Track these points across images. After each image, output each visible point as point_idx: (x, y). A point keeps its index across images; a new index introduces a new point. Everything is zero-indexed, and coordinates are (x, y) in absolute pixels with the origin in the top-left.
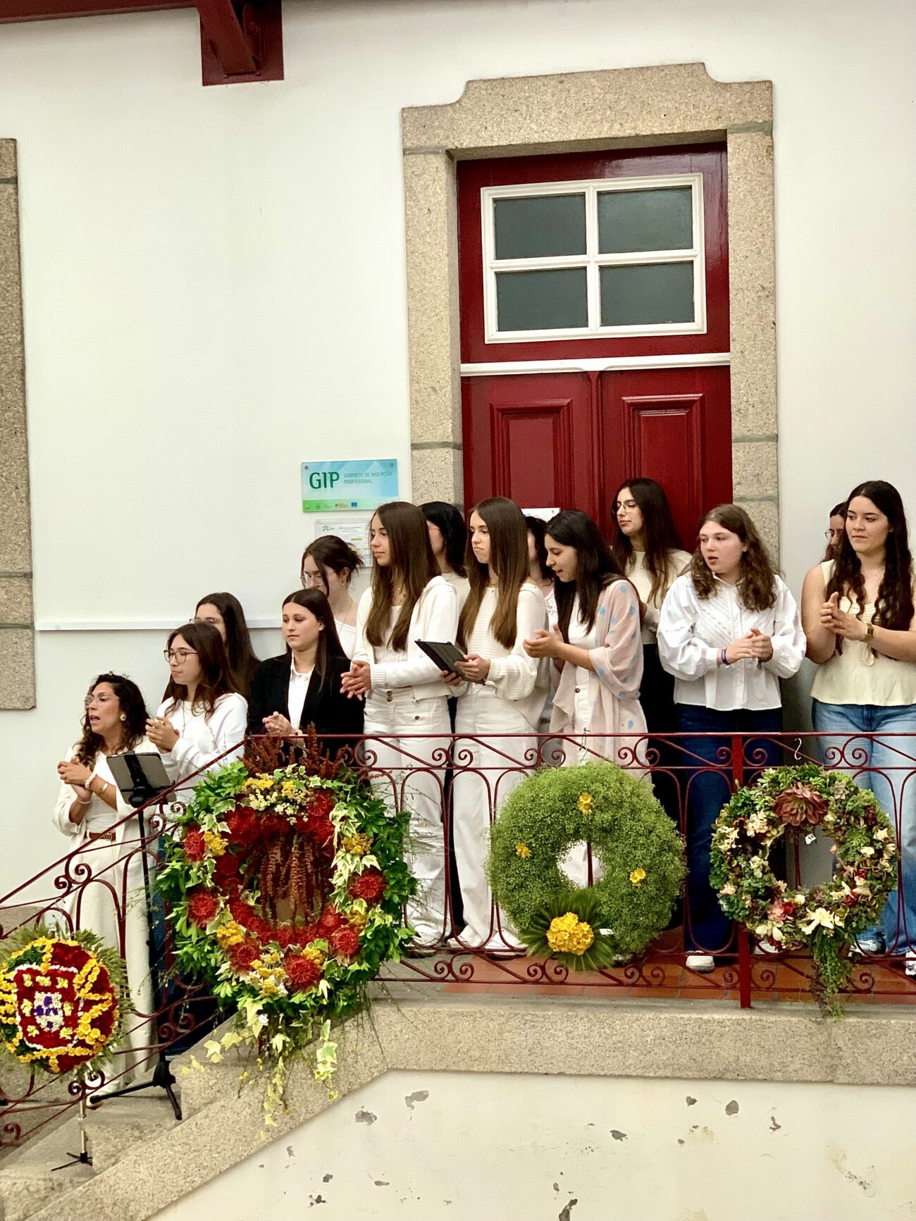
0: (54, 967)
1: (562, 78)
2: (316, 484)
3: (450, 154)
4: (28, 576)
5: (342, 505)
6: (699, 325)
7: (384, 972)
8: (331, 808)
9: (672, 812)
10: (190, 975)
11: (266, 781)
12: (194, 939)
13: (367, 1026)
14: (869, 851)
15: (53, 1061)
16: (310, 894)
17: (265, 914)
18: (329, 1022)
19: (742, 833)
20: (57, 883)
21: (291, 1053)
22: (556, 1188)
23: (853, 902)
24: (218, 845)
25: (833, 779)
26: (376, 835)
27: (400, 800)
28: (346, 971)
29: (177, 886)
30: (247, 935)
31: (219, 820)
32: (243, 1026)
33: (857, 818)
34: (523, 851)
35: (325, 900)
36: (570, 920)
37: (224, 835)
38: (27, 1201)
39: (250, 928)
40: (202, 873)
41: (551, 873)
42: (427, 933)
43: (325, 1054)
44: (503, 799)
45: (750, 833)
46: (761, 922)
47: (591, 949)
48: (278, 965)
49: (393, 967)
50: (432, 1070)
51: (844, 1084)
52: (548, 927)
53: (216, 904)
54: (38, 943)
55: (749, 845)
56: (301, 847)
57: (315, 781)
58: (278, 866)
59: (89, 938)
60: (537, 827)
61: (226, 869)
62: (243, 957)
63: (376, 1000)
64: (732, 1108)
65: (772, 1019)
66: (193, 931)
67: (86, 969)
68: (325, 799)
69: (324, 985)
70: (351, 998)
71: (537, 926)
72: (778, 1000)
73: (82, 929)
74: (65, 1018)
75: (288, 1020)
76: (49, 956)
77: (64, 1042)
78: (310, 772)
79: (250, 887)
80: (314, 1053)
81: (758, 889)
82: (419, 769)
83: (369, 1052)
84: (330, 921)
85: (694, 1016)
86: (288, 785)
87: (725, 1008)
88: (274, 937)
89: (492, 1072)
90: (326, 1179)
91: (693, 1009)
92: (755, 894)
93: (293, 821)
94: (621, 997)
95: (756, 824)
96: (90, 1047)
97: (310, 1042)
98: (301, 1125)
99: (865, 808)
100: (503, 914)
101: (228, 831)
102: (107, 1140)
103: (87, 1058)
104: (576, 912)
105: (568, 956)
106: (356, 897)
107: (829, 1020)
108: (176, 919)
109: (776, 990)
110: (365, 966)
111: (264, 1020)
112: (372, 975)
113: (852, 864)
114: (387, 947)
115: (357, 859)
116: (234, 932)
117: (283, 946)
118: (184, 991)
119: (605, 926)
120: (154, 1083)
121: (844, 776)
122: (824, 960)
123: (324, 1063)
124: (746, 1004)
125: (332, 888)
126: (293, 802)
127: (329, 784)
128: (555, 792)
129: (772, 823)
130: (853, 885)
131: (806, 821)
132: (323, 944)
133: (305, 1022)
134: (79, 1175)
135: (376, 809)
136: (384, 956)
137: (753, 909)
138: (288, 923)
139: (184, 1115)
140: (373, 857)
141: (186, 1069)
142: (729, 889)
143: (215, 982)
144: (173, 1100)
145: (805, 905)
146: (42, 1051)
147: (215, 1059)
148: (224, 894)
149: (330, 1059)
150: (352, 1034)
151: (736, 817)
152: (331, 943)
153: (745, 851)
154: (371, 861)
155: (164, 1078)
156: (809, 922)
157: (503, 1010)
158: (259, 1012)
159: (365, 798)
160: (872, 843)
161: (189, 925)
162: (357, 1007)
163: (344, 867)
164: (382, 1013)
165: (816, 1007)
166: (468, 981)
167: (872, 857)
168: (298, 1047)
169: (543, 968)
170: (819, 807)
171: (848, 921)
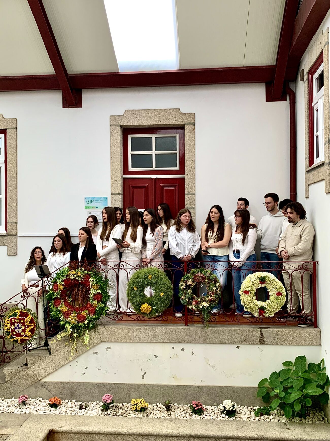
0: (20, 317)
1: (147, 110)
2: (88, 202)
3: (121, 127)
4: (16, 223)
5: (94, 208)
6: (178, 168)
7: (101, 318)
8: (90, 278)
9: (170, 279)
10: (54, 319)
11: (74, 272)
12: (55, 310)
13: (97, 331)
14: (215, 288)
15: (19, 340)
16: (84, 299)
17: (73, 304)
18: (87, 330)
19: (186, 284)
20: (21, 297)
21: (78, 338)
22: (141, 369)
23: (211, 300)
24: (61, 287)
25: (207, 272)
26: (100, 285)
27: (106, 276)
28: (92, 318)
29: (51, 298)
30: (68, 309)
31: (62, 281)
32: (66, 331)
33: (212, 281)
34: (135, 288)
35: (88, 301)
36: (146, 304)
37: (63, 285)
38: (11, 375)
39: (69, 308)
40: (57, 294)
41: (142, 294)
42: (112, 309)
43: (86, 339)
44: (131, 276)
45: (188, 284)
46: (190, 305)
47: (151, 312)
48: (75, 316)
49: (103, 317)
50: (112, 342)
51: (209, 343)
52: (141, 307)
53: (61, 302)
54: (16, 312)
55: (188, 287)
56: (82, 288)
57: (86, 272)
58: (76, 293)
59: (29, 310)
60: (138, 283)
61: (63, 293)
62: (67, 315)
63: (99, 325)
64: (183, 350)
65: (192, 328)
66: (55, 309)
67: (28, 318)
68: (88, 276)
69: (86, 321)
70: (93, 324)
71: (138, 306)
72: (194, 324)
73: (27, 308)
74: (22, 330)
75: (77, 330)
76: (19, 314)
77: (22, 336)
78: (85, 270)
79: (69, 298)
80: (84, 338)
81: (190, 297)
82: (111, 269)
83: (97, 337)
84: (88, 306)
85: (174, 328)
86: (79, 273)
87: (181, 326)
88: (75, 310)
89: (127, 342)
90: (86, 368)
91: (174, 326)
92: (189, 298)
93: (80, 281)
94: (158, 323)
95: (189, 282)
96: (28, 337)
97: (83, 335)
98: (80, 355)
99: (214, 278)
100: (130, 304)
101: (64, 284)
102: (32, 360)
103: (28, 340)
104: (147, 303)
105: (145, 314)
106: (95, 300)
107: (205, 328)
108: (51, 305)
109: (193, 321)
110: (97, 317)
111: (72, 330)
112: (98, 319)
113: (211, 291)
114: (102, 312)
115: (95, 291)
116: (64, 308)
117: (77, 312)
118: (52, 323)
119: (154, 306)
120: (44, 346)
121: (209, 271)
122: (204, 314)
123: (86, 340)
124: (186, 325)
125: (89, 298)
126: (80, 277)
127: (89, 273)
128: (143, 274)
129: (193, 282)
130: (211, 296)
131: (201, 282)
132: (86, 311)
133: (82, 330)
134: (25, 369)
135: (101, 278)
136: (102, 314)
137: (188, 302)
138: (78, 306)
139: (51, 353)
140: (99, 290)
141: (53, 342)
142: (183, 297)
143: (60, 321)
144: (49, 350)
145: (200, 301)
146: (16, 338)
147: (59, 340)
148: (62, 300)
149: (87, 339)
150: (93, 333)
151: (185, 280)
152: (88, 311)
153: (187, 288)
154: (99, 291)
155: (47, 344)
156: (201, 305)
157: (130, 327)
158: (70, 328)
159: (98, 276)
160: (215, 287)
161: (54, 307)
162: (95, 327)
163: (92, 293)
164: (101, 328)
165: (203, 325)
166: (121, 320)
167: (215, 290)
168: (80, 337)
169: (139, 317)
170: (204, 278)
171: (210, 305)
